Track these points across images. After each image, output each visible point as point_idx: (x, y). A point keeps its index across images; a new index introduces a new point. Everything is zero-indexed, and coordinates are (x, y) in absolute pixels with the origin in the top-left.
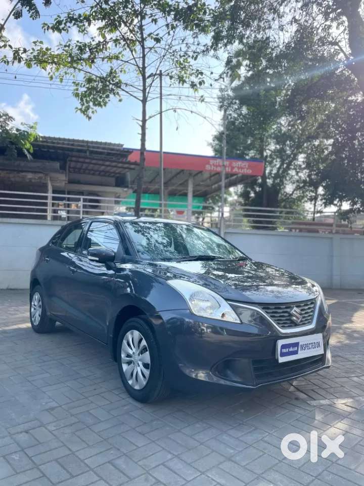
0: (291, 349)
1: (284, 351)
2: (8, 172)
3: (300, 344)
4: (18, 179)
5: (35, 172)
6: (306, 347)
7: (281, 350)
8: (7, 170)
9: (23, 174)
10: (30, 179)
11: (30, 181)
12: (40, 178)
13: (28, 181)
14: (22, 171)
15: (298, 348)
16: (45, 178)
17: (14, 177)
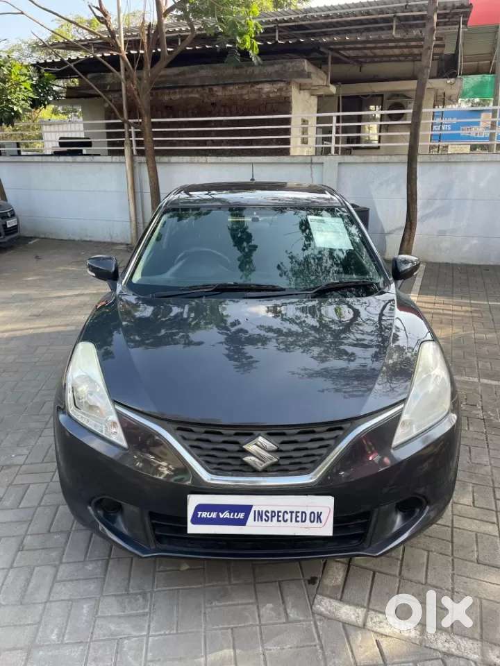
0: (226, 515)
1: (204, 514)
2: (240, 86)
4: (253, 96)
5: (273, 82)
6: (272, 516)
7: (195, 514)
8: (238, 84)
9: (259, 86)
10: (269, 92)
11: (268, 97)
12: (280, 90)
13: (264, 96)
14: (258, 83)
15: (247, 515)
16: (287, 89)
17: (248, 94)
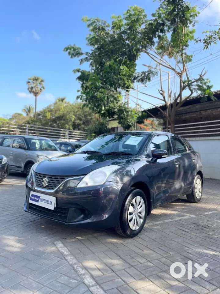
0: (36, 198)
1: (32, 197)
3: (41, 198)
6: (43, 200)
7: (31, 197)
15: (39, 199)
